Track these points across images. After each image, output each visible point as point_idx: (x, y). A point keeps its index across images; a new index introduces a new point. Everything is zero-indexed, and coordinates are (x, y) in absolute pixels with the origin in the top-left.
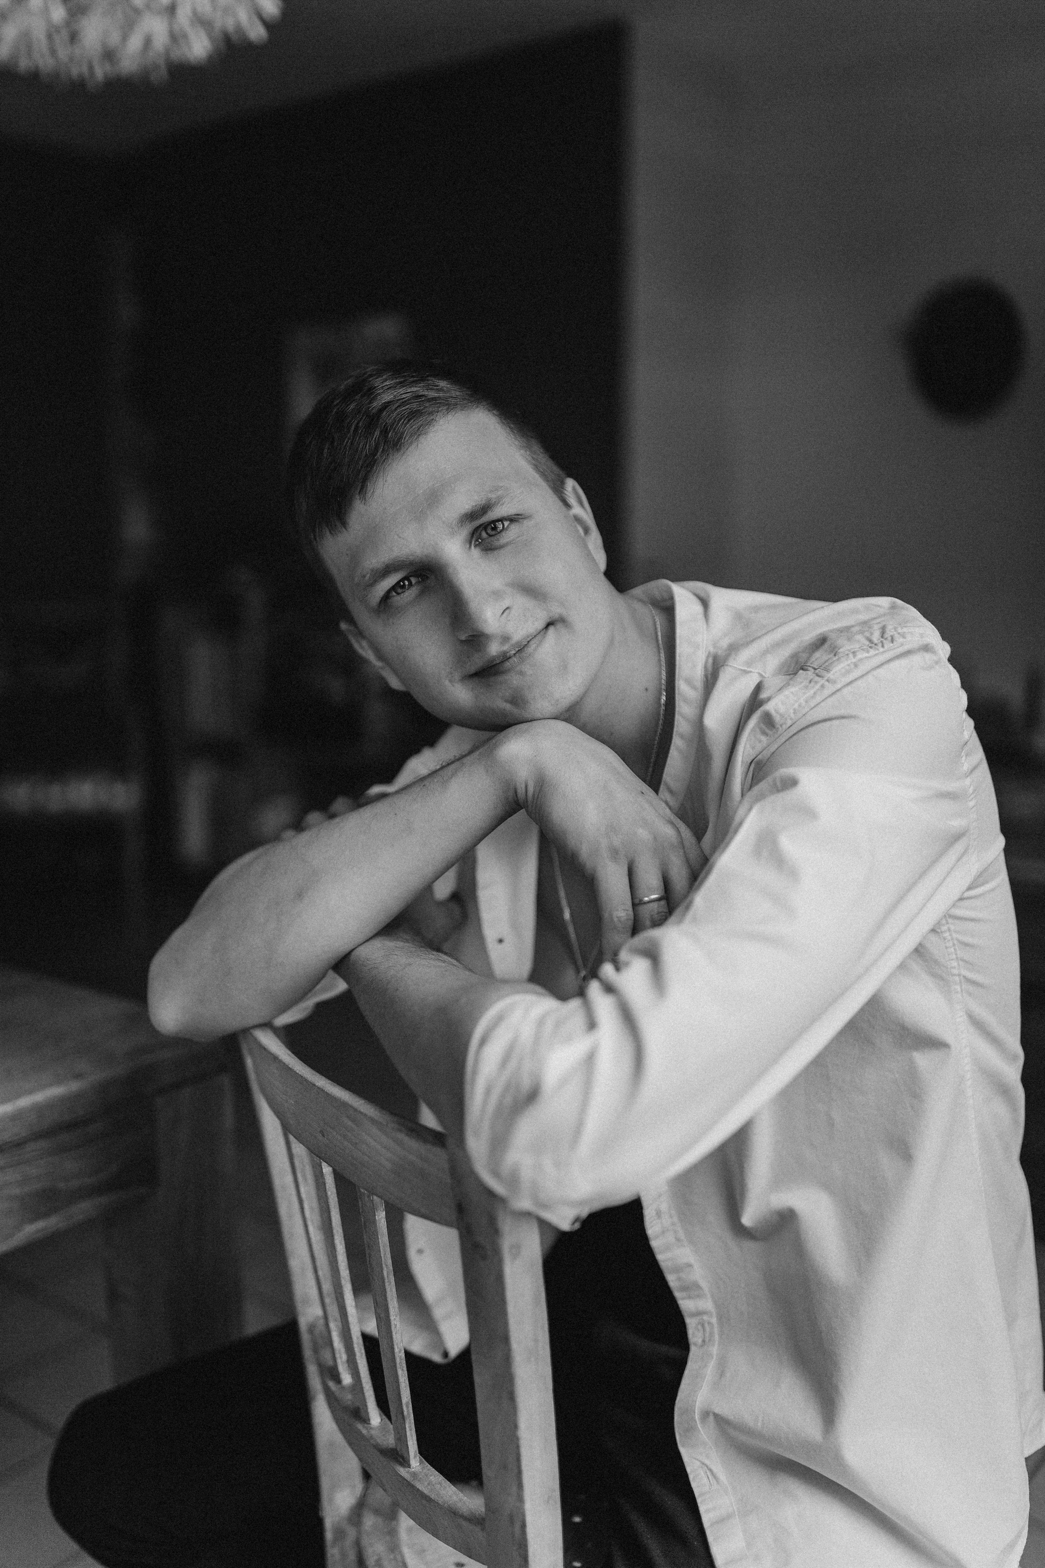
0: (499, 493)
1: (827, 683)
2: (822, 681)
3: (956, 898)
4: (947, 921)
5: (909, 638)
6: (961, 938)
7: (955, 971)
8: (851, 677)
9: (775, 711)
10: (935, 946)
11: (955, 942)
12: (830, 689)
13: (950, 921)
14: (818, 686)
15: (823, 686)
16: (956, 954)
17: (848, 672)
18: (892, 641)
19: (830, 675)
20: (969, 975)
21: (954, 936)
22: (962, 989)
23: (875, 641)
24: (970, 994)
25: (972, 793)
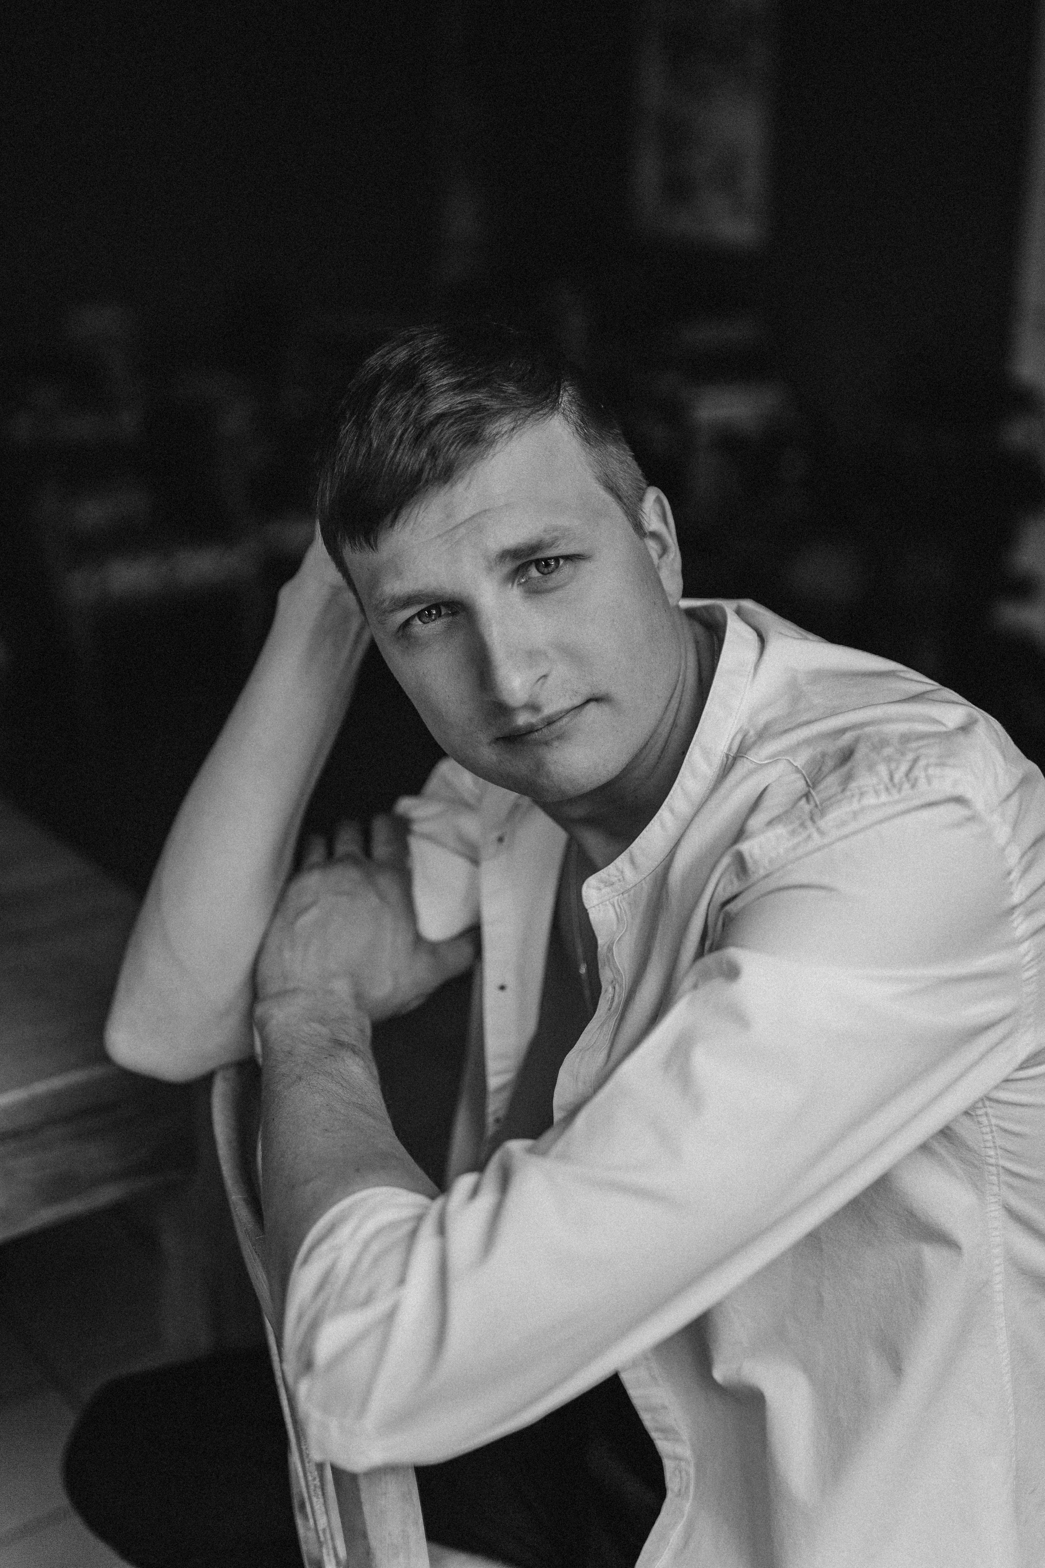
1: (816, 833)
2: (812, 830)
3: (1001, 1079)
5: (935, 782)
6: (1002, 1124)
7: (992, 1161)
8: (846, 830)
9: (751, 856)
10: (966, 1130)
11: (994, 1128)
12: (818, 841)
13: (987, 1103)
14: (804, 835)
15: (810, 836)
16: (994, 1142)
17: (844, 823)
18: (913, 786)
19: (822, 823)
20: (1009, 1165)
21: (994, 1121)
22: (999, 1181)
23: (897, 779)
24: (1011, 1187)
25: (1031, 960)
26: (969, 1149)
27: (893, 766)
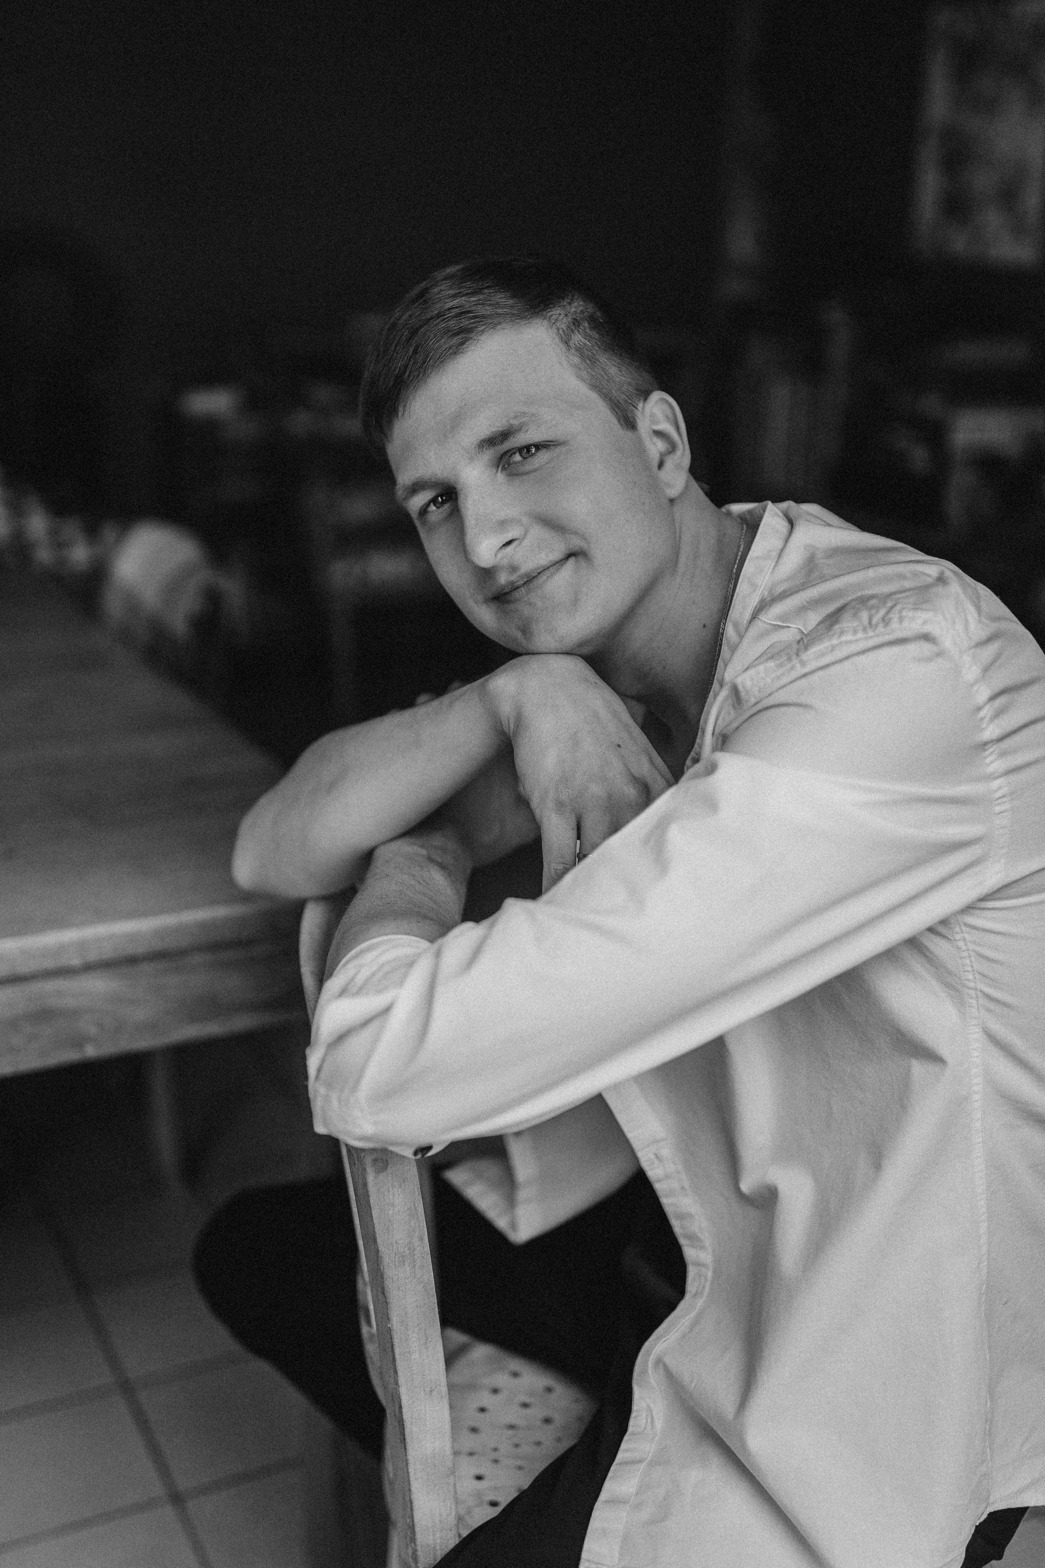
0: (525, 419)
1: (798, 665)
2: (795, 661)
4: (961, 929)
5: (906, 624)
6: (979, 949)
7: (972, 985)
9: (746, 687)
11: (972, 954)
12: (799, 670)
13: (965, 929)
14: (789, 666)
15: (792, 668)
16: (972, 967)
17: (823, 655)
18: (887, 627)
19: (804, 656)
20: (986, 989)
21: (971, 946)
22: (978, 1004)
23: (874, 621)
24: (989, 1010)
25: (1003, 796)
26: (950, 973)
27: (873, 612)
